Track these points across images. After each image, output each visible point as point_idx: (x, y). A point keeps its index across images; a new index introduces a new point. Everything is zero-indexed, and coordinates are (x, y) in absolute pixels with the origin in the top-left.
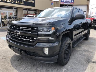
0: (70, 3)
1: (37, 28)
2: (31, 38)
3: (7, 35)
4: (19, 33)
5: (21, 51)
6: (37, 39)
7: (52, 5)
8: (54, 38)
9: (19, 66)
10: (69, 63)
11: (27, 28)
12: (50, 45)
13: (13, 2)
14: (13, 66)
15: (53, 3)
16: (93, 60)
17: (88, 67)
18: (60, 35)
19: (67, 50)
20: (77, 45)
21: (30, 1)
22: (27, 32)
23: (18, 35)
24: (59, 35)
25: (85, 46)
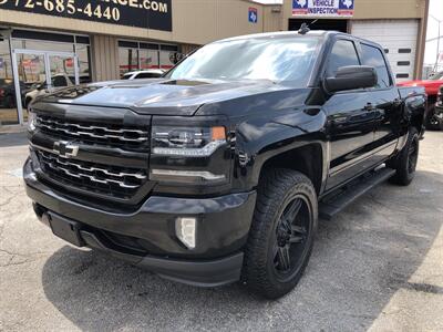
0: (336, 11)
1: (147, 128)
2: (121, 174)
3: (29, 158)
4: (74, 154)
5: (81, 230)
6: (147, 179)
7: (251, 20)
8: (223, 176)
9: (77, 295)
10: (301, 288)
11: (106, 130)
12: (208, 206)
13: (71, 10)
14: (51, 298)
15: (255, 14)
16: (416, 279)
17: (388, 306)
18: (251, 163)
19: (294, 228)
20: (343, 206)
21: (147, 5)
22: (108, 148)
23: (72, 160)
24: (247, 159)
25: (389, 212)
